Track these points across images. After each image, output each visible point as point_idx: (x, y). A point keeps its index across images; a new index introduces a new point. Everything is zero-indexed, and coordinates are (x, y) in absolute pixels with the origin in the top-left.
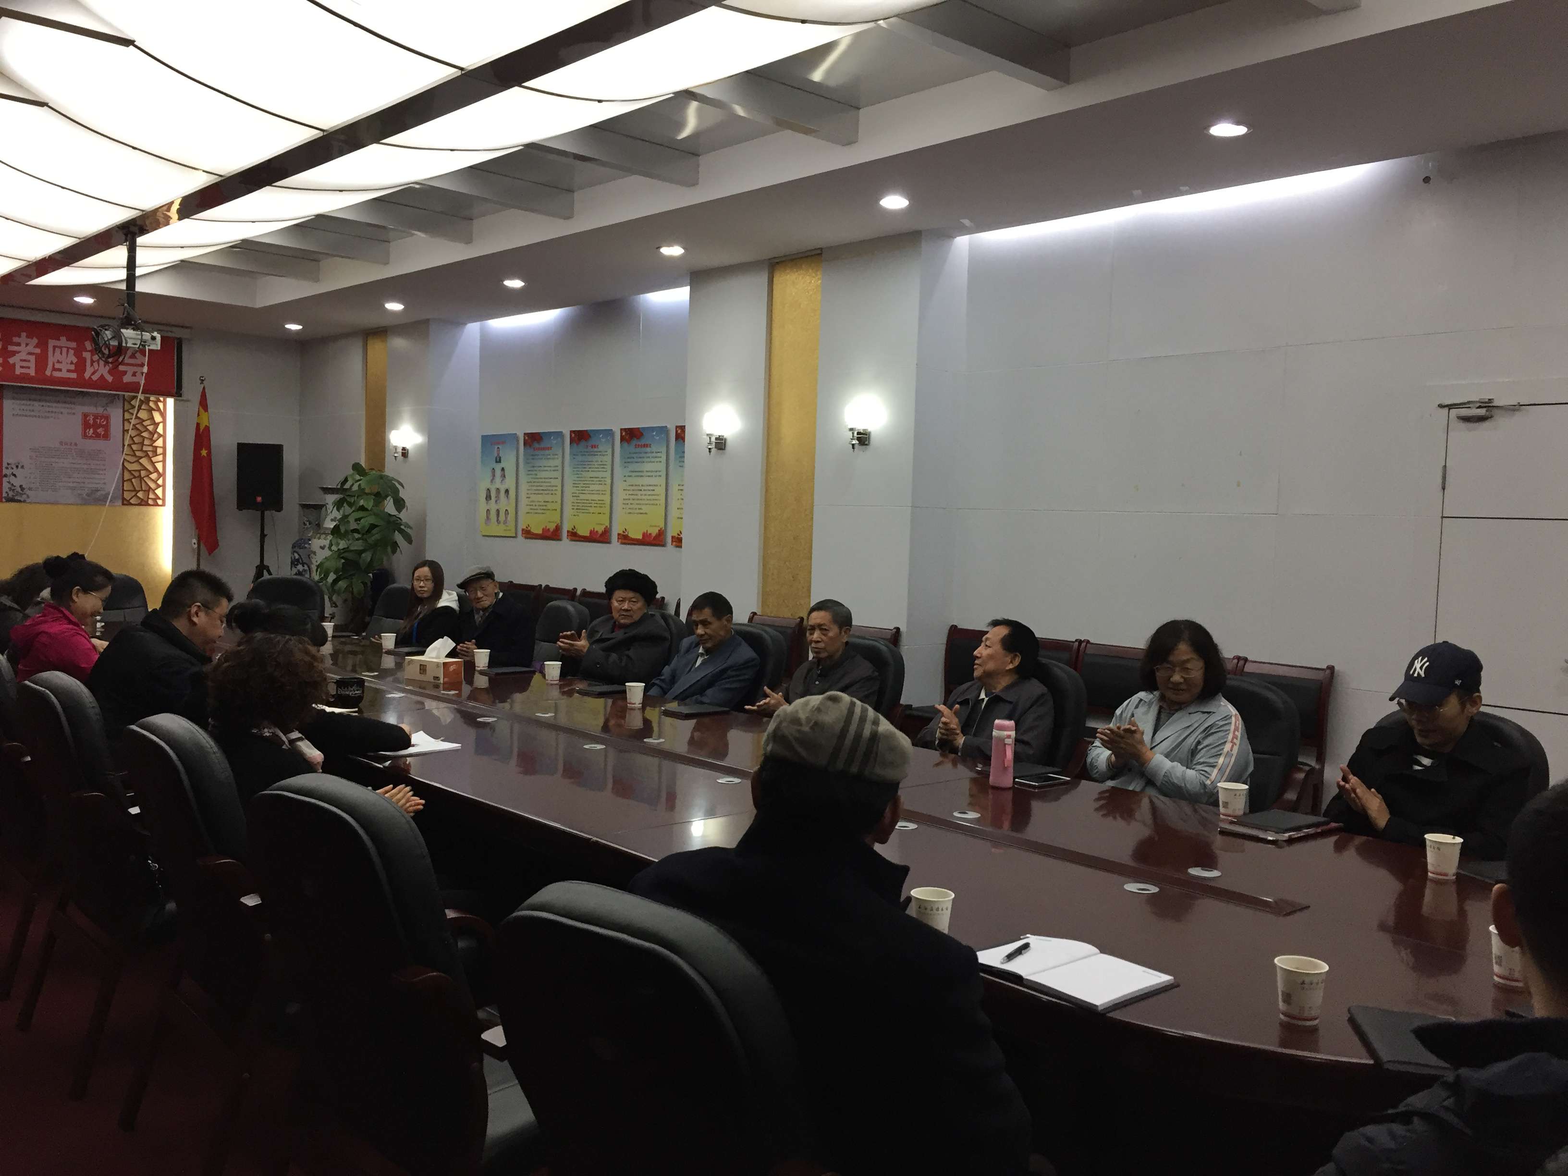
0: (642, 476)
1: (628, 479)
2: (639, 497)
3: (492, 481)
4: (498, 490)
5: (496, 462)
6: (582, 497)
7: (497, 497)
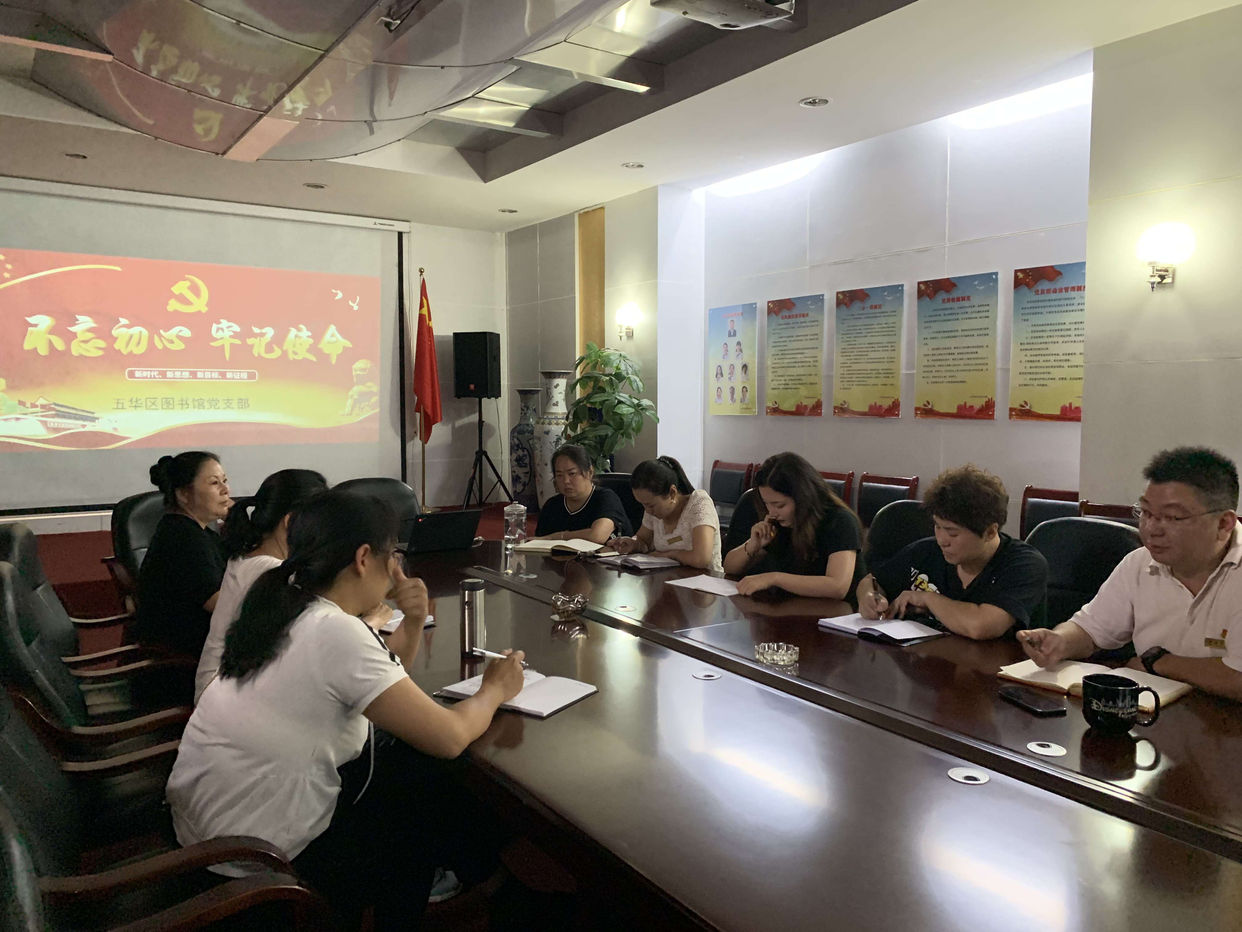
0: (956, 337)
1: (929, 341)
2: (951, 362)
3: (724, 357)
4: (732, 366)
5: (730, 336)
6: (855, 367)
7: (731, 373)
